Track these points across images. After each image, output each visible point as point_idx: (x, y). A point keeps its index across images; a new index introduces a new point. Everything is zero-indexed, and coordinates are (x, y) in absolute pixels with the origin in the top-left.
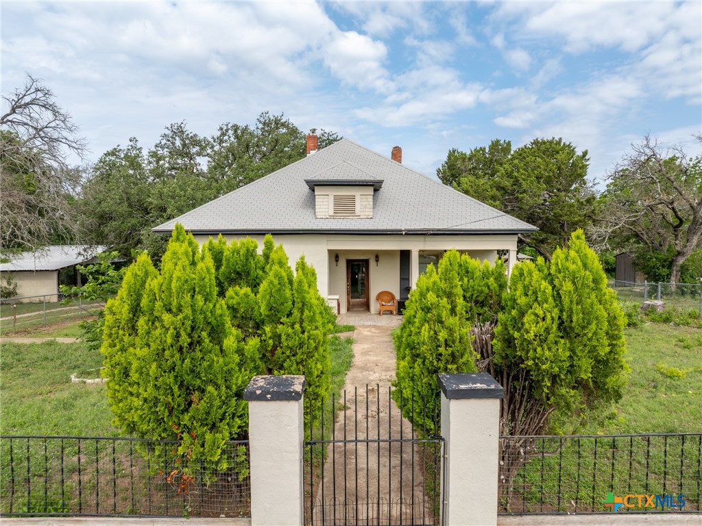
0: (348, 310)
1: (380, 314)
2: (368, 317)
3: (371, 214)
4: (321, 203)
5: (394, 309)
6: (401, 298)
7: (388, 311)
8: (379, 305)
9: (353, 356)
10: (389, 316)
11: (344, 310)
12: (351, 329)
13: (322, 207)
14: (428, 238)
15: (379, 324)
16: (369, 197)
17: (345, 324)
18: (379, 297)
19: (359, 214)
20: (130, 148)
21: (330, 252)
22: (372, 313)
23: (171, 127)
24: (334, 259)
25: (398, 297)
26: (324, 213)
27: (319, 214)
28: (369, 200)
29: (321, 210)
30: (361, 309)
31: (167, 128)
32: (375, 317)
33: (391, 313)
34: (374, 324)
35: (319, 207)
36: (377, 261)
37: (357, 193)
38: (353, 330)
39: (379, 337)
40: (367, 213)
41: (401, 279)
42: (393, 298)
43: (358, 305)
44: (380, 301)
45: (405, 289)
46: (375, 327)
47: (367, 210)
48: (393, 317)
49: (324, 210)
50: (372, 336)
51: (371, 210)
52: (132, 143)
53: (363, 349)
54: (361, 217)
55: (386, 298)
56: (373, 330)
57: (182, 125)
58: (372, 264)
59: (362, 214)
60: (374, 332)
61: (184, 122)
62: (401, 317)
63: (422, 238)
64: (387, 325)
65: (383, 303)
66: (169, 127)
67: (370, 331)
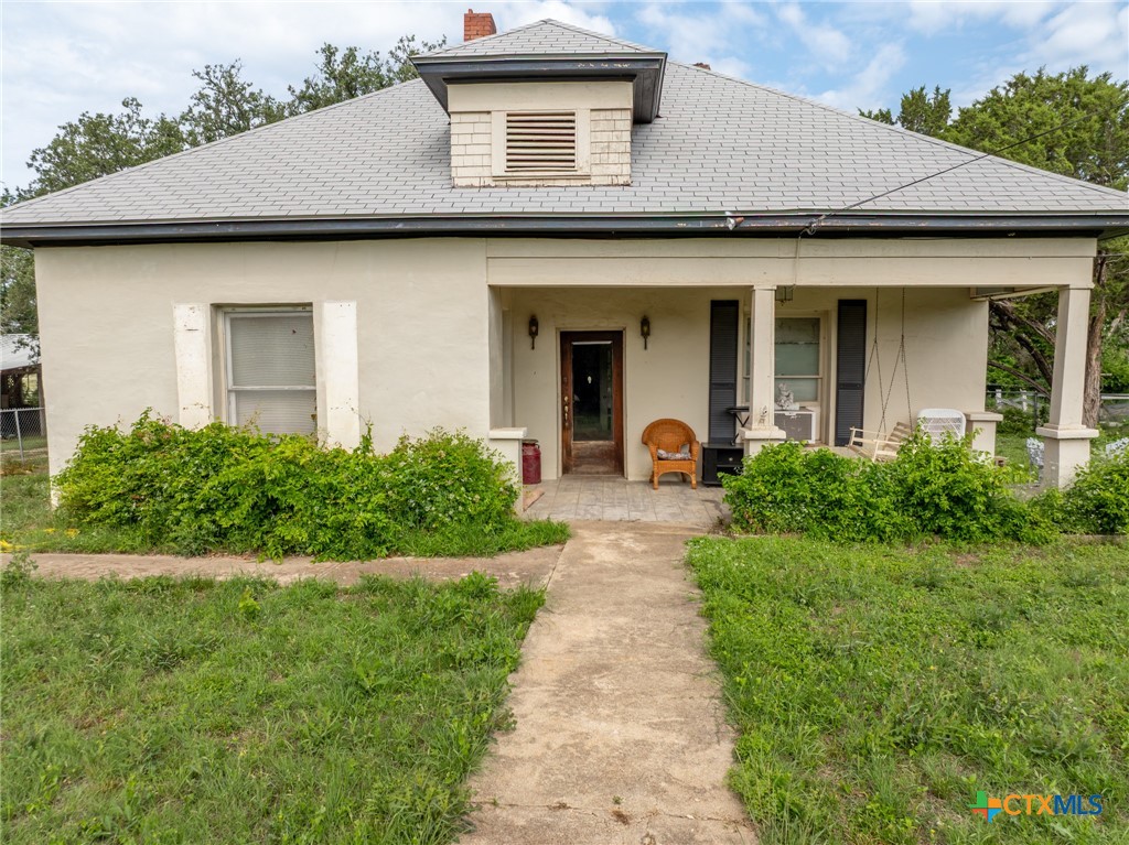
0: (566, 469)
1: (651, 481)
2: (619, 490)
3: (626, 169)
4: (467, 140)
5: (694, 471)
6: (711, 440)
7: (675, 474)
8: (649, 458)
9: (504, 725)
10: (677, 489)
11: (551, 467)
12: (554, 535)
13: (470, 150)
14: (807, 247)
15: (649, 518)
16: (617, 115)
17: (543, 517)
18: (650, 436)
19: (586, 171)
20: (125, 119)
21: (497, 292)
22: (630, 479)
23: (208, 73)
24: (523, 330)
25: (702, 436)
26: (479, 171)
27: (461, 172)
28: (620, 125)
29: (468, 161)
30: (601, 469)
31: (198, 74)
32: (639, 490)
33: (684, 480)
34: (635, 515)
35: (461, 150)
36: (645, 334)
37: (576, 101)
38: (562, 542)
39: (643, 572)
40: (614, 170)
41: (713, 386)
42: (688, 437)
43: (592, 456)
44: (653, 448)
45: (727, 413)
46: (635, 527)
47: (613, 158)
48: (689, 491)
49: (477, 161)
50: (622, 570)
51: (627, 158)
52: (127, 111)
53: (574, 648)
54: (594, 181)
55: (669, 438)
56: (628, 541)
57: (233, 71)
58: (632, 343)
59: (596, 170)
60: (630, 553)
61: (238, 65)
62: (711, 493)
63: (785, 246)
64: (673, 522)
65: (662, 452)
66: (203, 72)
67: (616, 545)
